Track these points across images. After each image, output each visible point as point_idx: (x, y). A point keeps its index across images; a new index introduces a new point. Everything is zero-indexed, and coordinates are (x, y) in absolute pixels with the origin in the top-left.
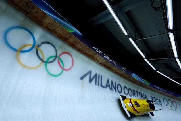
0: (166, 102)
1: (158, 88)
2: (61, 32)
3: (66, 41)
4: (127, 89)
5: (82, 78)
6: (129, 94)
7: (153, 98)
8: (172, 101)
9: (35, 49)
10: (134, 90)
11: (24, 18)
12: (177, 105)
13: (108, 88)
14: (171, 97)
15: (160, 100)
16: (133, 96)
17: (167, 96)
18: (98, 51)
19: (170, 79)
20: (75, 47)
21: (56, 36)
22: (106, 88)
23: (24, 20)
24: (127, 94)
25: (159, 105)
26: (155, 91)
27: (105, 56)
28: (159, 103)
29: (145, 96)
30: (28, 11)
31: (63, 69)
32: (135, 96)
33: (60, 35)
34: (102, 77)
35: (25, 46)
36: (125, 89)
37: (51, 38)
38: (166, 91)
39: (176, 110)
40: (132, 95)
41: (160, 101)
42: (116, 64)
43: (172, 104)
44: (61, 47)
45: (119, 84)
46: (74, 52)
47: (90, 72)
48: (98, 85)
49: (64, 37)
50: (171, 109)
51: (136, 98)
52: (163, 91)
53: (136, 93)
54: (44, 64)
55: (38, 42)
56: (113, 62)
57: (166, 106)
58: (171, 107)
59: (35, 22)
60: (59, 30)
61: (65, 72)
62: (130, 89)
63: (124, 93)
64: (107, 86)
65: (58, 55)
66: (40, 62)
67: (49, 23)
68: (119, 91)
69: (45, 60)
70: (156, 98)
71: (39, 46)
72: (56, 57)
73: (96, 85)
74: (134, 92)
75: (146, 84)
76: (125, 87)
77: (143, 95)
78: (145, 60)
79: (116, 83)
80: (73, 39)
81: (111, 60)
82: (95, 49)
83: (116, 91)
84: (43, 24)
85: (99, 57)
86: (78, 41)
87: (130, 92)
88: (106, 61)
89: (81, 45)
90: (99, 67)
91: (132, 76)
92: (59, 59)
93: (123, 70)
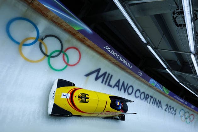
1: (178, 98)
2: (67, 27)
3: (74, 36)
4: (140, 92)
5: (87, 75)
6: (140, 97)
7: (169, 106)
8: (190, 114)
9: (38, 42)
10: (147, 95)
11: (26, 8)
12: (194, 119)
13: (116, 88)
14: (192, 110)
15: (176, 109)
16: (144, 100)
17: (186, 108)
18: (110, 51)
19: (195, 95)
20: (84, 43)
21: (63, 29)
22: (114, 87)
23: (27, 11)
24: (138, 97)
25: (173, 114)
26: (173, 100)
27: (118, 57)
28: (173, 112)
29: (160, 102)
30: (30, 2)
31: (67, 64)
32: (147, 100)
33: (66, 29)
34: (112, 76)
35: (27, 39)
36: (138, 92)
37: (57, 31)
38: (187, 104)
39: (189, 123)
41: (175, 111)
42: (131, 67)
43: (189, 116)
44: (68, 41)
45: (131, 86)
46: (83, 48)
47: (98, 70)
48: (105, 83)
49: (72, 32)
50: (184, 121)
51: (147, 102)
52: (183, 103)
53: (150, 98)
54: (47, 58)
55: (42, 34)
56: (128, 64)
57: (180, 117)
58: (186, 119)
59: (39, 13)
60: (65, 25)
61: (69, 67)
62: (144, 93)
63: (134, 96)
64: (116, 85)
65: (64, 50)
66: (43, 56)
67: (54, 17)
68: (128, 93)
69: (48, 54)
70: (172, 107)
71: (42, 39)
72: (61, 51)
73: (102, 84)
74: (147, 97)
75: (164, 92)
76: (138, 90)
77: (157, 101)
78: (167, 70)
79: (128, 84)
80: (81, 36)
81: (126, 63)
82: (106, 49)
83: (125, 92)
84: (47, 16)
85: (110, 57)
86: (86, 39)
87: (143, 96)
88: (118, 62)
89: (90, 42)
90: (111, 66)
91: (149, 82)
92: (65, 54)
93: (139, 74)
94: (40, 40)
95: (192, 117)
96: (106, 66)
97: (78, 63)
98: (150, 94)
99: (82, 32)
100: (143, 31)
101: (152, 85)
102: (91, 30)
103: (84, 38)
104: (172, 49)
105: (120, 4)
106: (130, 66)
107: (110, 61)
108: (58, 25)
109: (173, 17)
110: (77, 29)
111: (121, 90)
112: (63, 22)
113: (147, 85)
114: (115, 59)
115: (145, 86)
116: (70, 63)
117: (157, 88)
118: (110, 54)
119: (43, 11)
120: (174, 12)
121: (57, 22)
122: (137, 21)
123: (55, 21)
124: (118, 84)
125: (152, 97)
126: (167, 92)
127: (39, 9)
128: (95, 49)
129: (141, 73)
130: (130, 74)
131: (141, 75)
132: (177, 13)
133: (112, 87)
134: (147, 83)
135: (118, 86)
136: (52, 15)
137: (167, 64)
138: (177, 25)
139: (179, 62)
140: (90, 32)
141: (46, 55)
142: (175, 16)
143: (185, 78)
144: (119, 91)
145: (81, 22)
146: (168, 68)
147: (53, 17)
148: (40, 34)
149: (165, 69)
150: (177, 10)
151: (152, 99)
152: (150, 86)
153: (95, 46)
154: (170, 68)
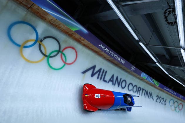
0: (172, 102)
1: (167, 89)
2: (64, 28)
3: (71, 36)
4: (132, 85)
5: (84, 72)
6: (133, 90)
7: (159, 97)
8: (179, 103)
9: (37, 44)
10: (139, 88)
11: (26, 13)
13: (111, 83)
14: (180, 100)
15: (166, 100)
17: (175, 98)
18: (105, 49)
19: (182, 85)
20: (80, 42)
22: (108, 82)
23: (26, 15)
24: (131, 90)
25: (163, 104)
26: (163, 91)
27: (112, 54)
28: (163, 103)
29: (151, 93)
30: (29, 6)
31: (65, 63)
32: (139, 92)
33: (64, 30)
34: (106, 72)
35: (27, 41)
36: (131, 86)
37: (55, 32)
38: (175, 94)
39: (179, 111)
40: (136, 91)
41: (165, 101)
43: (178, 105)
44: (65, 42)
45: (124, 80)
46: (79, 47)
47: (94, 67)
48: (101, 79)
49: (68, 33)
50: (174, 110)
51: (140, 94)
52: (172, 93)
53: (141, 90)
54: (46, 58)
55: (41, 36)
56: (121, 60)
57: (170, 107)
58: (176, 108)
59: (38, 16)
60: (63, 27)
61: (66, 66)
62: (136, 86)
63: (127, 89)
64: (110, 80)
66: (42, 56)
68: (122, 87)
69: (47, 54)
70: (162, 98)
71: (41, 41)
72: (59, 51)
73: (97, 80)
74: (139, 89)
75: (155, 84)
76: (131, 84)
77: (148, 93)
78: (157, 64)
79: (121, 79)
80: (78, 36)
81: (119, 59)
82: (101, 47)
83: (119, 86)
84: (45, 19)
85: (105, 55)
86: (82, 38)
87: (135, 89)
88: (112, 58)
89: (86, 42)
90: (106, 62)
91: (140, 76)
92: (62, 54)
93: (132, 69)
94: (39, 42)
95: (181, 106)
96: (101, 63)
97: (75, 61)
98: (142, 87)
99: (79, 32)
100: (135, 30)
101: (143, 78)
102: (87, 30)
103: (80, 38)
104: (161, 45)
105: (115, 6)
106: (123, 61)
107: (104, 58)
108: (55, 27)
109: (165, 15)
110: (74, 30)
111: (115, 85)
112: (61, 24)
113: (139, 78)
114: (109, 56)
115: (137, 80)
116: (68, 62)
117: (148, 80)
118: (105, 52)
119: (41, 15)
120: (165, 11)
121: (55, 24)
122: (130, 20)
123: (53, 23)
124: (112, 79)
125: (143, 90)
126: (157, 84)
127: (38, 12)
128: (91, 48)
129: (133, 67)
130: (123, 69)
131: (133, 69)
132: (168, 11)
133: (107, 82)
134: (139, 77)
135: (112, 81)
136: (50, 18)
137: (158, 59)
138: (168, 23)
139: (167, 57)
140: (85, 32)
141: (45, 55)
142: (166, 14)
143: (173, 70)
144: (114, 86)
145: (77, 23)
146: (158, 62)
147: (52, 20)
148: (39, 36)
149: (155, 63)
150: (168, 9)
151: (144, 92)
152: (142, 80)
153: (91, 45)
154: (160, 62)
